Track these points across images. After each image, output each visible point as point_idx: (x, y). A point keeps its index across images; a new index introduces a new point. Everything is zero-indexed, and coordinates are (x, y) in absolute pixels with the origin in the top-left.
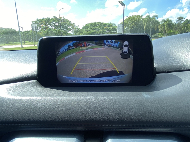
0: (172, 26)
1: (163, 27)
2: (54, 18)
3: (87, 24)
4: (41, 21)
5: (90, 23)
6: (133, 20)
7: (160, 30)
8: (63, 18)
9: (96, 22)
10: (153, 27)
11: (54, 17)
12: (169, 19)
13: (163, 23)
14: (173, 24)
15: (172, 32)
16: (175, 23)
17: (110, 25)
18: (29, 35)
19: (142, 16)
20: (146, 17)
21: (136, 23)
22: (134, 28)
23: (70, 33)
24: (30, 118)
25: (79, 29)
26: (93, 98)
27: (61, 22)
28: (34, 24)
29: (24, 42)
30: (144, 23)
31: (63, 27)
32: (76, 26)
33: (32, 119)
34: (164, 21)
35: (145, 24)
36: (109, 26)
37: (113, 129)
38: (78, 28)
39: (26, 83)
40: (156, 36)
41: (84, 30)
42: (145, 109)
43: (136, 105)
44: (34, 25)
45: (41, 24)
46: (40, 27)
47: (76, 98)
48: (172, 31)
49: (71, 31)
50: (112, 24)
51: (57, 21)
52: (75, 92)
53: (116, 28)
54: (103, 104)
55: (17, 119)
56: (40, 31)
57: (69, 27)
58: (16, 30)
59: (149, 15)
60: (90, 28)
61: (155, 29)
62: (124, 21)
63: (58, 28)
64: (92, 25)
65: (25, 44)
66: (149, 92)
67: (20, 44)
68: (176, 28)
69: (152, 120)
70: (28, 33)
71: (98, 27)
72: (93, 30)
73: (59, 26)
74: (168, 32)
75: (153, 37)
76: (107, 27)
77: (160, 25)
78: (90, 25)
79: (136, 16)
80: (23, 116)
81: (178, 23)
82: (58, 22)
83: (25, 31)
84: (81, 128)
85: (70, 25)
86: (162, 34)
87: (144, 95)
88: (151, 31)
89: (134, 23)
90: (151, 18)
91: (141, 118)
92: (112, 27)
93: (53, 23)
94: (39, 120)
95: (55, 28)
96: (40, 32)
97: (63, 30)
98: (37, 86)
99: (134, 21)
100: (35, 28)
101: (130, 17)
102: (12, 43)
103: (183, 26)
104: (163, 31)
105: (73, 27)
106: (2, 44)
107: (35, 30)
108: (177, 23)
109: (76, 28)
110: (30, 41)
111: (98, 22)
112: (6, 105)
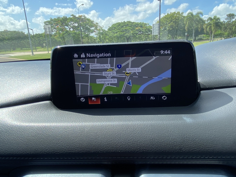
0: (221, 25)
1: (209, 27)
2: (72, 17)
3: (113, 24)
4: (55, 21)
5: (118, 23)
6: (172, 18)
7: (205, 31)
8: (83, 16)
9: (126, 21)
10: (196, 26)
11: (73, 15)
12: (216, 17)
13: (210, 22)
14: (221, 23)
15: (221, 33)
16: (224, 21)
17: (143, 25)
18: (41, 38)
19: (182, 13)
20: (188, 14)
21: (175, 22)
22: (172, 28)
23: (93, 36)
24: (43, 150)
25: (104, 31)
26: (121, 123)
27: (81, 22)
28: (47, 24)
29: (36, 48)
30: (185, 22)
31: (83, 29)
32: (100, 27)
33: (46, 151)
34: (211, 19)
35: (186, 24)
36: (141, 26)
37: (147, 162)
38: (102, 30)
39: (37, 105)
40: (200, 38)
41: (110, 32)
42: (187, 137)
43: (176, 131)
44: (47, 27)
45: (55, 25)
46: (55, 28)
47: (100, 124)
48: (221, 31)
49: (94, 33)
50: (146, 24)
51: (76, 21)
52: (99, 116)
53: (150, 28)
54: (134, 131)
55: (27, 151)
56: (55, 33)
57: (91, 29)
58: (24, 33)
59: (191, 11)
60: (118, 29)
61: (199, 30)
62: (161, 20)
63: (78, 30)
64: (120, 25)
65: (37, 50)
66: (192, 115)
67: (31, 51)
68: (226, 28)
69: (195, 150)
70: (40, 36)
71: (128, 28)
72: (121, 31)
73: (78, 27)
74: (216, 33)
75: (196, 39)
76: (139, 28)
77: (205, 25)
78: (118, 26)
79: (175, 13)
80: (34, 147)
81: (228, 21)
82: (78, 23)
83: (36, 34)
84: (107, 161)
85: (92, 26)
86: (208, 36)
87: (185, 118)
88: (194, 32)
89: (173, 22)
90: (194, 16)
91: (181, 148)
92: (145, 27)
93: (72, 24)
94: (54, 152)
95: (74, 30)
96: (55, 35)
97: (83, 32)
98: (52, 108)
99: (172, 20)
100: (48, 30)
101: (168, 14)
102: (19, 50)
103: (234, 25)
104: (209, 31)
105: (96, 28)
106: (8, 51)
107: (48, 33)
108: (226, 21)
109: (100, 30)
110: (43, 47)
111: (128, 22)
112: (13, 133)
